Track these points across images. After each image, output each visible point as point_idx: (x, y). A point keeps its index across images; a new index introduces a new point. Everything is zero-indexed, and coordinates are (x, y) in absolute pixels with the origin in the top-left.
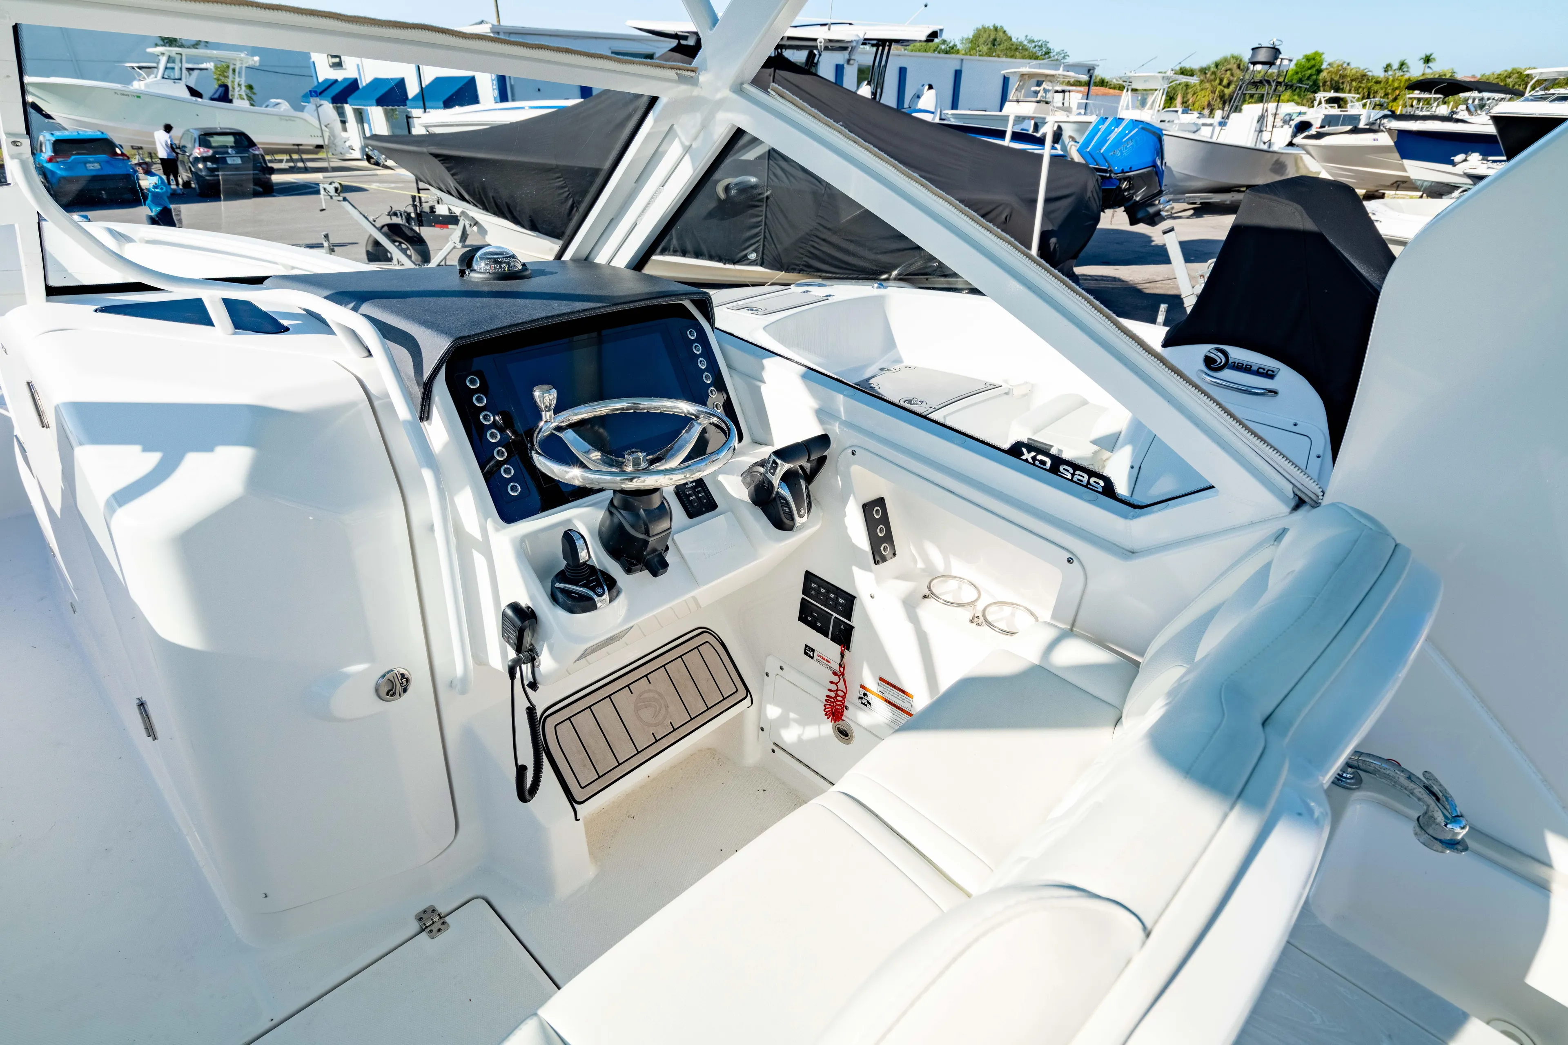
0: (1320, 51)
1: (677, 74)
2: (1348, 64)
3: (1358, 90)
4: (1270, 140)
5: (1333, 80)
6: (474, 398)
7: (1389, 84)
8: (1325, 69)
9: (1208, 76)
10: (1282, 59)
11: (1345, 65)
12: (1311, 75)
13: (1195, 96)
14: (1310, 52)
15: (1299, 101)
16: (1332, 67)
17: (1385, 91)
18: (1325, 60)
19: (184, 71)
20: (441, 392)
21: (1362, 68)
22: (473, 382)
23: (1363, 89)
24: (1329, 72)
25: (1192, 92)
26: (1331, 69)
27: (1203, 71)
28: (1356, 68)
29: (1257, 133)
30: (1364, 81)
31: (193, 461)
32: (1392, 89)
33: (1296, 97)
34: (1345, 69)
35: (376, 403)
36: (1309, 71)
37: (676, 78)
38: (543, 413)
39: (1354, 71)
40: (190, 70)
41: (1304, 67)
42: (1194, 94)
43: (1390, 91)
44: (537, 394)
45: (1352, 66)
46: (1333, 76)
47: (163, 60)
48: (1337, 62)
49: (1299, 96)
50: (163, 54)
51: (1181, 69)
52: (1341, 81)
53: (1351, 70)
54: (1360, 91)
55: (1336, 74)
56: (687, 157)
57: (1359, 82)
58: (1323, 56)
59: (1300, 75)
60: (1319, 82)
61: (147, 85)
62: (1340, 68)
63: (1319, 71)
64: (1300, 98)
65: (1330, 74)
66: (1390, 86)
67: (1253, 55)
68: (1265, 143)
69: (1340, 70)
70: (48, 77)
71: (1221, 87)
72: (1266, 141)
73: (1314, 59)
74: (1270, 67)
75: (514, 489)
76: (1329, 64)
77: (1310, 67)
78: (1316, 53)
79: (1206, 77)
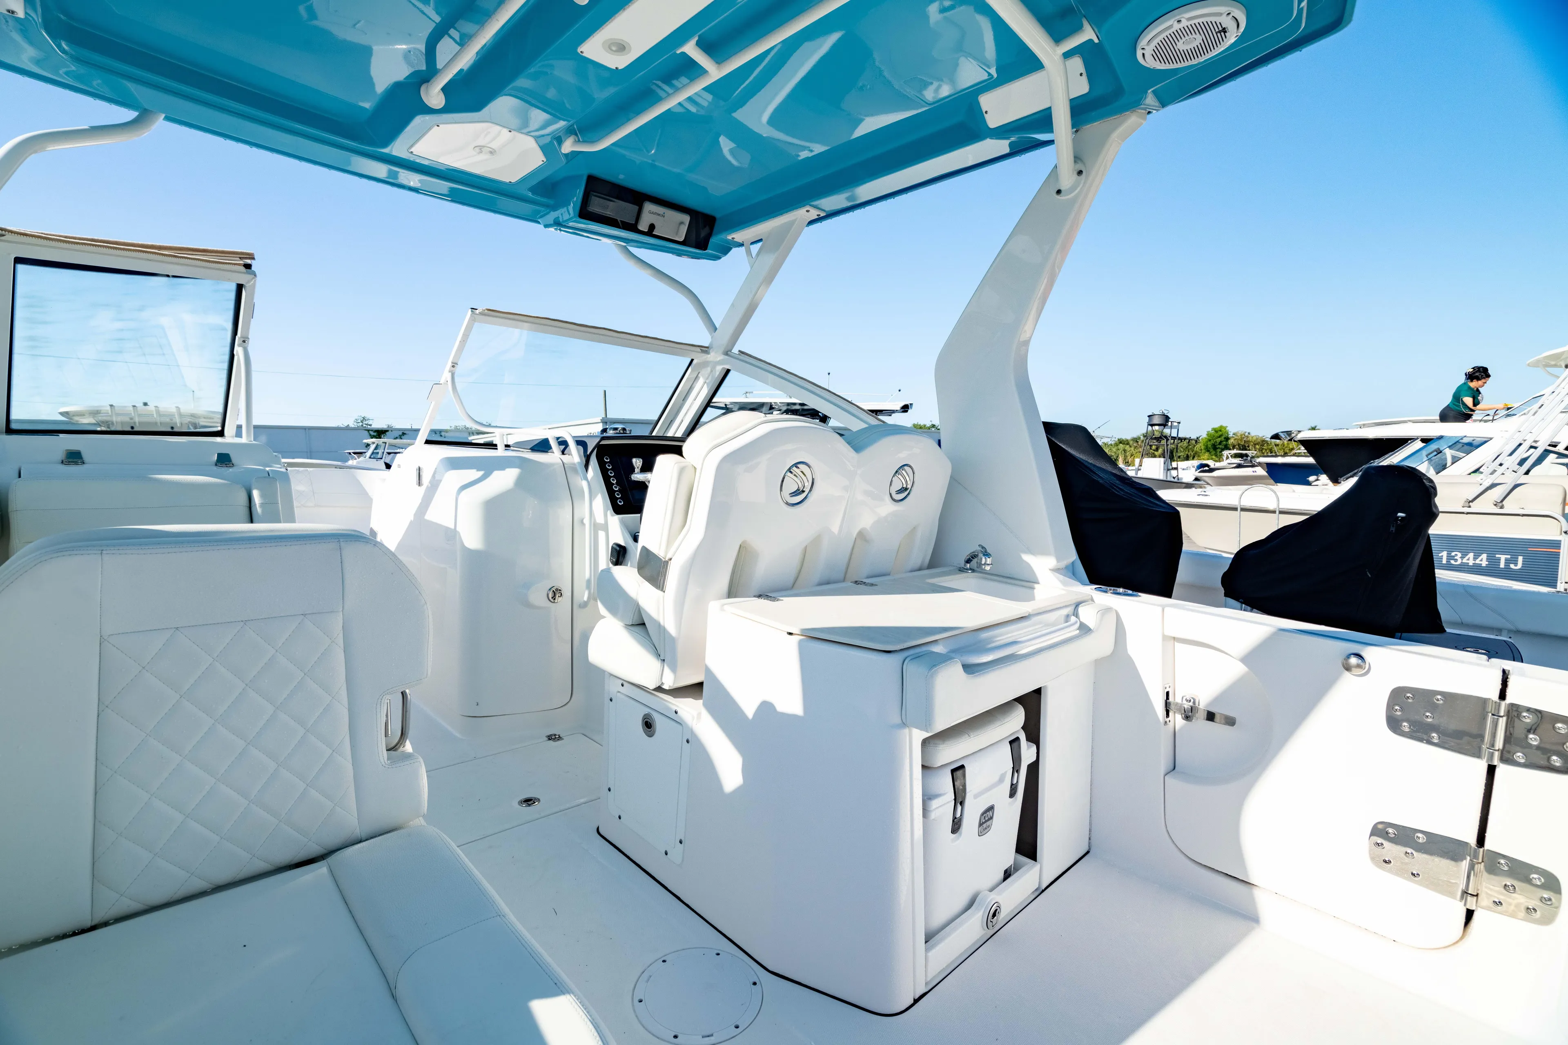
0: (1224, 425)
1: (701, 349)
2: (1249, 433)
3: (1262, 451)
4: (1178, 476)
5: (1240, 444)
6: (607, 465)
7: (1285, 446)
8: (1231, 437)
9: (1139, 443)
10: (1171, 422)
11: (1247, 434)
12: (1221, 442)
13: (1132, 457)
14: (1216, 425)
15: (1217, 459)
16: (1237, 436)
17: (1284, 451)
18: (1230, 431)
19: (385, 453)
20: (594, 460)
21: (1260, 436)
22: (607, 459)
23: (1266, 450)
24: (1235, 439)
25: (1130, 455)
26: (1236, 437)
27: (1136, 440)
28: (1256, 436)
29: (1165, 471)
30: (1265, 445)
31: (496, 474)
32: (1289, 450)
33: (1214, 457)
34: (1248, 437)
35: (565, 466)
36: (1219, 439)
37: (700, 351)
38: (636, 470)
39: (1254, 438)
40: (389, 453)
41: (1214, 436)
42: (1132, 456)
43: (1288, 451)
44: (634, 460)
45: (1253, 434)
46: (1239, 442)
47: (373, 447)
48: (1240, 432)
49: (1216, 456)
50: (374, 443)
51: (1119, 440)
52: (1247, 445)
53: (1252, 437)
54: (1263, 452)
55: (1241, 440)
56: (706, 384)
57: (1261, 445)
58: (1227, 429)
59: (1212, 442)
60: (1229, 446)
61: (358, 463)
62: (1243, 436)
63: (1227, 439)
64: (1217, 457)
65: (1236, 441)
66: (1286, 447)
67: (1150, 420)
68: (1174, 478)
69: (1244, 438)
70: (293, 458)
71: (1152, 451)
72: (1175, 476)
73: (1220, 431)
74: (1164, 427)
75: (620, 502)
76: (1234, 434)
77: (1218, 436)
78: (1221, 427)
79: (1138, 444)
